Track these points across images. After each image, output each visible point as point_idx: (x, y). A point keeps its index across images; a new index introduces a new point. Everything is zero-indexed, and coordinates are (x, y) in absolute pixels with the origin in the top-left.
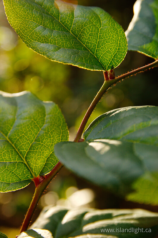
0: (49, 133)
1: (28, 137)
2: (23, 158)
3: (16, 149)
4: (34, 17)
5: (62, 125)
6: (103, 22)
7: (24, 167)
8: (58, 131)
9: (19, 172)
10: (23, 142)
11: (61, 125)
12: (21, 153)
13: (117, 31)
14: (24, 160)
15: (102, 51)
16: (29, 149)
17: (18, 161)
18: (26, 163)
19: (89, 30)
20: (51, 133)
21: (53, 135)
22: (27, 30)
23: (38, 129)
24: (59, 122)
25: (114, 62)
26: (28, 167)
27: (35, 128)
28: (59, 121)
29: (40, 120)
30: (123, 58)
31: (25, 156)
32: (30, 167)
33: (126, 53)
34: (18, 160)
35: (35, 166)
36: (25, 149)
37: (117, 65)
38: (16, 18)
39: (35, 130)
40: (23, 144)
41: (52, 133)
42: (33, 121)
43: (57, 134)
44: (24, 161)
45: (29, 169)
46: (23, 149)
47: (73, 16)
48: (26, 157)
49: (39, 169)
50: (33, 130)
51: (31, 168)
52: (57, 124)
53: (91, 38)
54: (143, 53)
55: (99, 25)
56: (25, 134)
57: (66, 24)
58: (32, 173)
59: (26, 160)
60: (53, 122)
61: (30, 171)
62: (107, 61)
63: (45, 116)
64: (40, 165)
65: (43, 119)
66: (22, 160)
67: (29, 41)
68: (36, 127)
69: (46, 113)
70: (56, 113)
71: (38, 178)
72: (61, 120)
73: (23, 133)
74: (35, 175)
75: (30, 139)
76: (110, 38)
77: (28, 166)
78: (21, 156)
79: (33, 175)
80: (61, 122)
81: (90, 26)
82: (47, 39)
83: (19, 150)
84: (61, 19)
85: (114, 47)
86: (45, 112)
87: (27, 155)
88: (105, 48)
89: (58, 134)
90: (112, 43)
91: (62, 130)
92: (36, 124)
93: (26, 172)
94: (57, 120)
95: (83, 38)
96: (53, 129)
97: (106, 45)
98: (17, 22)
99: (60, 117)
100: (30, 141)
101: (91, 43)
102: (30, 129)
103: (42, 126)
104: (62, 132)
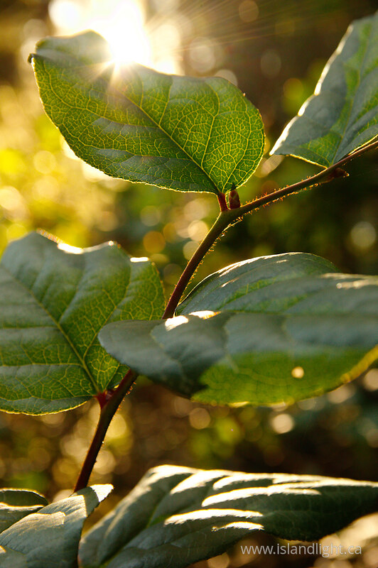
0: (130, 313)
1: (92, 321)
2: (80, 359)
3: (70, 342)
4: (90, 102)
5: (156, 298)
6: (221, 104)
7: (81, 373)
8: (146, 310)
9: (70, 381)
10: (82, 331)
11: (153, 299)
12: (78, 350)
13: (248, 120)
14: (83, 362)
15: (215, 158)
16: (93, 343)
17: (71, 364)
18: (85, 367)
19: (193, 120)
20: (132, 313)
21: (136, 316)
22: (76, 126)
23: (111, 306)
24: (152, 294)
25: (237, 177)
26: (89, 374)
27: (105, 305)
28: (151, 292)
29: (117, 292)
30: (254, 169)
31: (85, 354)
32: (91, 373)
33: (259, 159)
34: (70, 362)
35: (101, 373)
36: (86, 343)
37: (243, 182)
38: (58, 106)
39: (107, 308)
40: (83, 334)
41: (134, 313)
42: (104, 293)
43: (143, 313)
44: (81, 364)
45: (89, 379)
46: (82, 343)
47: (167, 97)
48: (86, 356)
49: (107, 378)
50: (102, 309)
51: (93, 376)
52: (145, 297)
53: (196, 134)
54: (300, 158)
55: (213, 111)
56: (87, 316)
57: (153, 112)
58: (95, 384)
59: (86, 363)
60: (140, 294)
61: (91, 381)
62: (224, 174)
63: (127, 283)
64: (109, 371)
65: (122, 289)
66: (79, 362)
67: (78, 146)
68: (109, 303)
69: (131, 279)
70: (148, 277)
71: (104, 394)
72: (157, 290)
73: (84, 314)
74: (101, 388)
75: (95, 324)
76: (230, 133)
77: (88, 372)
78: (78, 355)
79: (97, 389)
80: (155, 293)
81: (195, 114)
82: (109, 140)
83: (75, 345)
84: (143, 104)
85: (238, 150)
86: (129, 278)
87: (88, 353)
88: (222, 152)
89: (146, 315)
90: (234, 143)
91: (155, 307)
92: (110, 298)
93: (82, 382)
94: (149, 289)
95: (180, 135)
96: (138, 307)
97: (223, 146)
98: (61, 114)
99: (155, 285)
100: (95, 328)
101: (194, 144)
102: (97, 307)
103: (120, 300)
104: (155, 311)
